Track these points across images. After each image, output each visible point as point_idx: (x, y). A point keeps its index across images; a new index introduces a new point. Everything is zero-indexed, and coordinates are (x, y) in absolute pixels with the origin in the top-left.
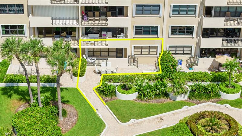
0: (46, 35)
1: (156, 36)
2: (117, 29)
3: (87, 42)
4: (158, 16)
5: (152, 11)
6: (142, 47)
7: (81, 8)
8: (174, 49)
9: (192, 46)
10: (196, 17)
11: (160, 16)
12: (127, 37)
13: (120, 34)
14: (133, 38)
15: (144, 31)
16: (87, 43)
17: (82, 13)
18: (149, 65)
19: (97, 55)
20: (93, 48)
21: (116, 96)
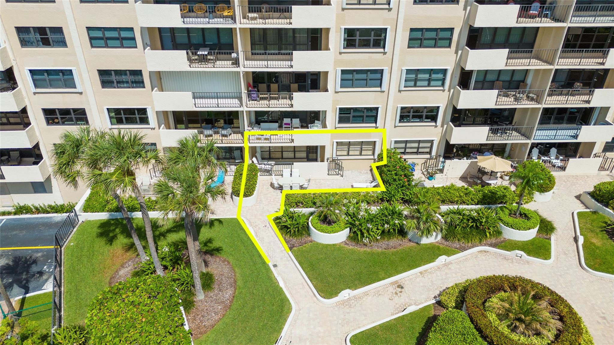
0: (190, 125)
1: (374, 125)
2: (309, 114)
3: (258, 137)
4: (379, 89)
5: (369, 81)
6: (349, 144)
7: (245, 76)
8: (403, 145)
9: (433, 140)
10: (444, 91)
11: (383, 90)
12: (324, 126)
13: (313, 122)
14: (336, 128)
15: (354, 117)
16: (258, 139)
17: (248, 85)
18: (361, 173)
19: (276, 157)
20: (269, 147)
21: (309, 235)
